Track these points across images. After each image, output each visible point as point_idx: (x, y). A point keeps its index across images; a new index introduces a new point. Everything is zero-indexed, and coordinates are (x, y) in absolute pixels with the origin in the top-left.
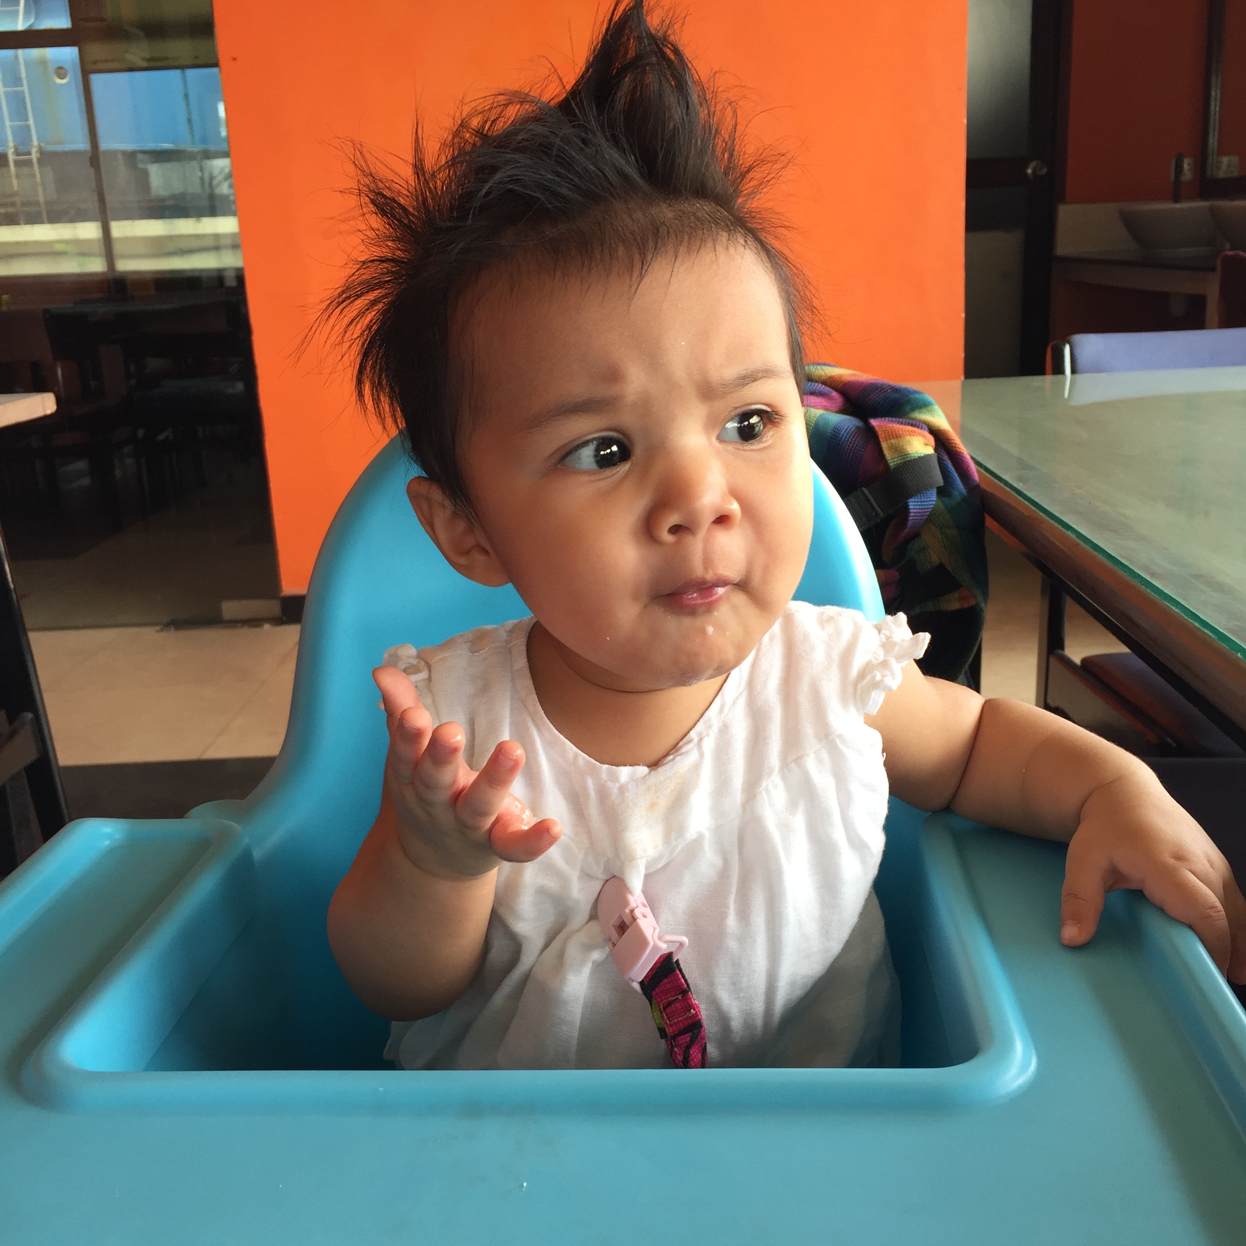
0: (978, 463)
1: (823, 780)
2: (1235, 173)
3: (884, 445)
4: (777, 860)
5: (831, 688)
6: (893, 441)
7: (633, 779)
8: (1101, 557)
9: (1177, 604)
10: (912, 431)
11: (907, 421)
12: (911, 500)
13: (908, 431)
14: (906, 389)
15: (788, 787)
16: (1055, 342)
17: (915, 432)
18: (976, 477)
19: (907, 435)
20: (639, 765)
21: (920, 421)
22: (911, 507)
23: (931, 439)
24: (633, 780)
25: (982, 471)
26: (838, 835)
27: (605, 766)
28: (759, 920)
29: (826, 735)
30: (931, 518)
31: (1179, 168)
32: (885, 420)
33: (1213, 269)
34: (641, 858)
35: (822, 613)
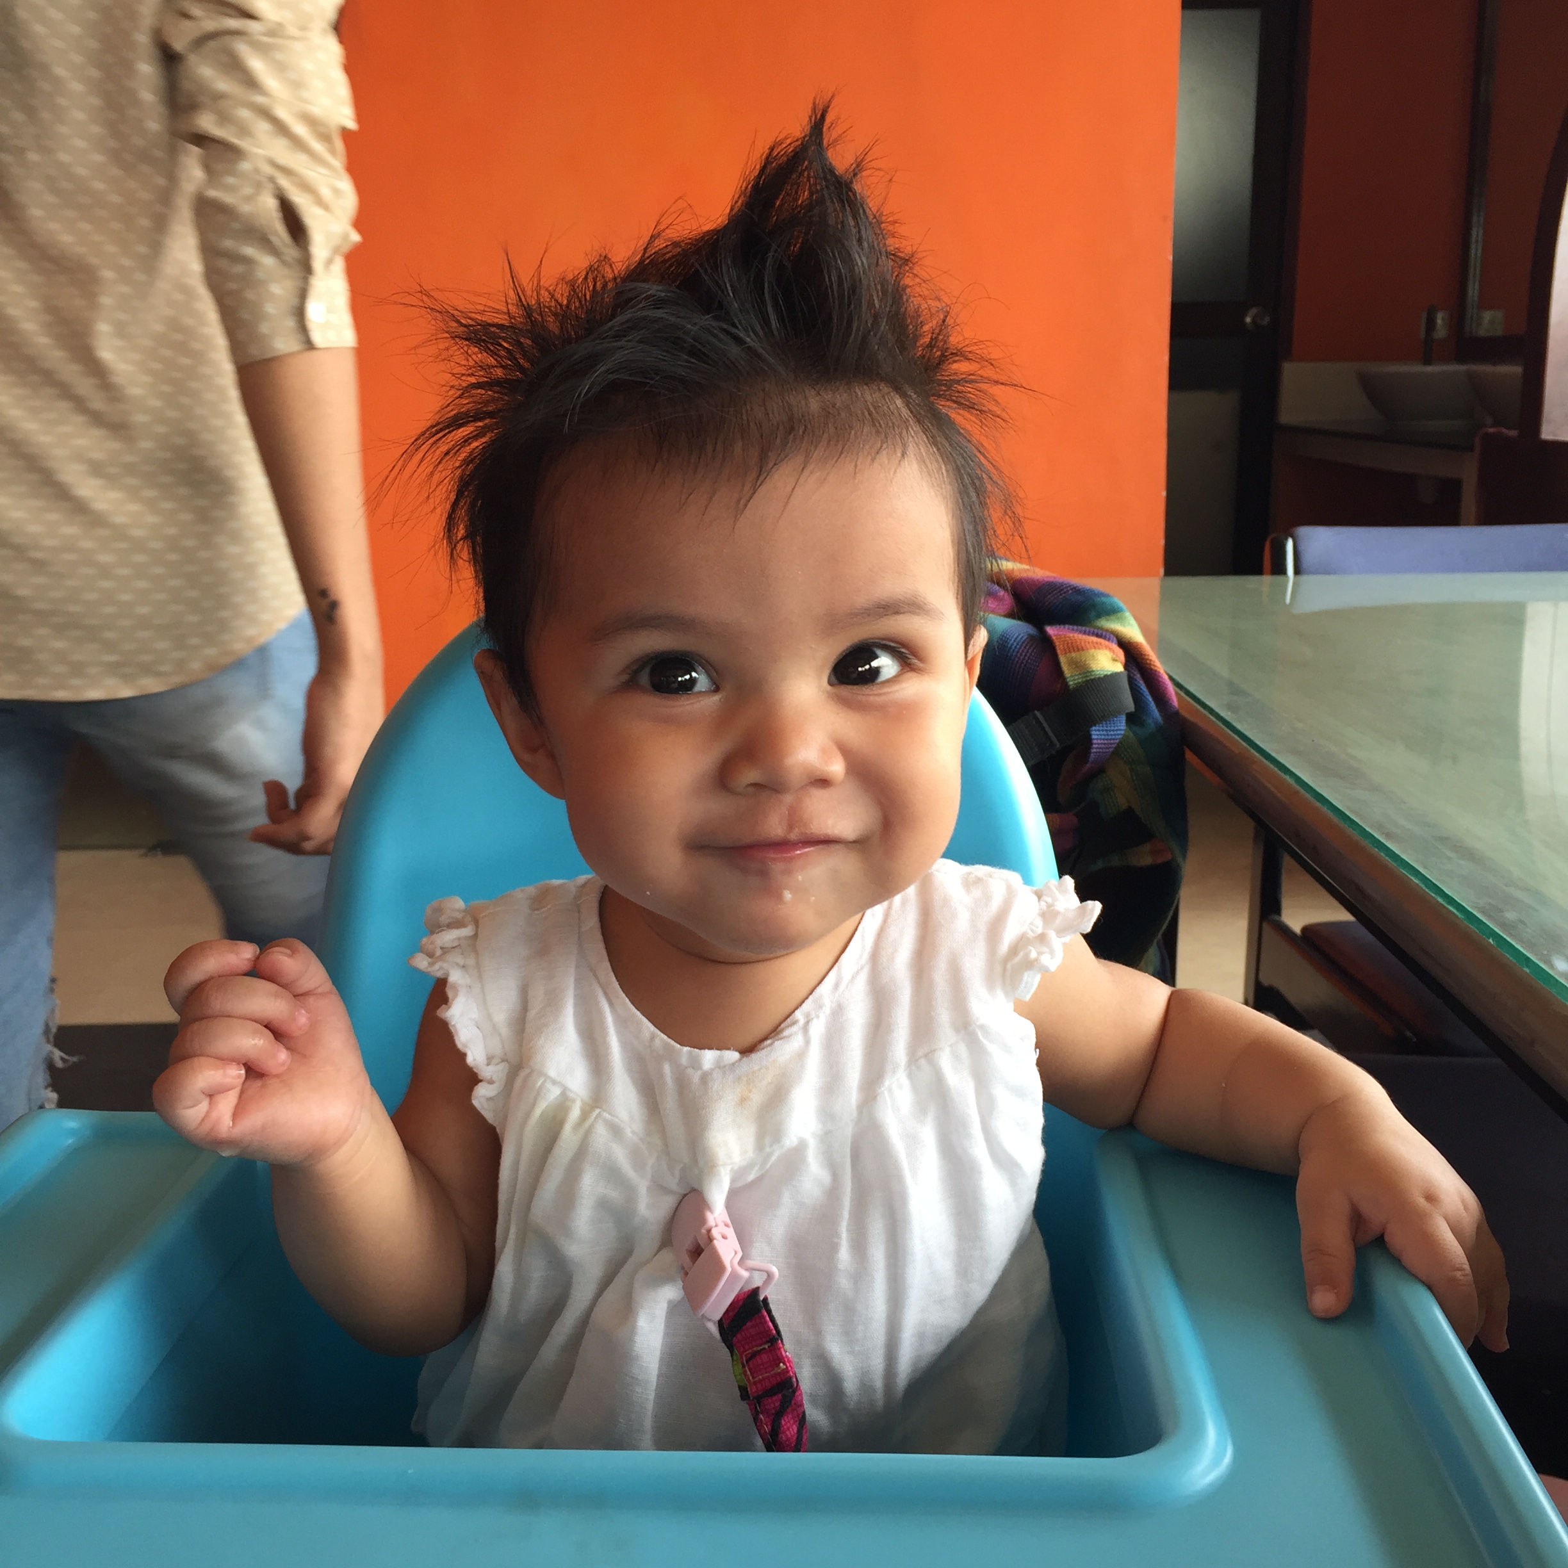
0: (1178, 685)
1: (959, 1081)
2: (1499, 332)
3: (1063, 659)
4: (900, 1178)
5: (974, 965)
6: (1073, 655)
7: (719, 1066)
8: (1325, 809)
9: (1417, 873)
10: (1097, 643)
11: (1092, 630)
12: (1094, 728)
13: (1093, 642)
14: (1091, 591)
15: (915, 1088)
16: (1274, 535)
17: (1101, 644)
18: (1175, 702)
19: (1091, 648)
20: (729, 1049)
21: (1107, 631)
22: (1094, 737)
23: (1121, 654)
24: (719, 1067)
25: (1182, 694)
26: (979, 1150)
27: (686, 1049)
28: (878, 1254)
29: (965, 1025)
30: (1119, 751)
31: (1431, 324)
32: (1064, 628)
33: (1471, 449)
34: (725, 1165)
35: (969, 874)
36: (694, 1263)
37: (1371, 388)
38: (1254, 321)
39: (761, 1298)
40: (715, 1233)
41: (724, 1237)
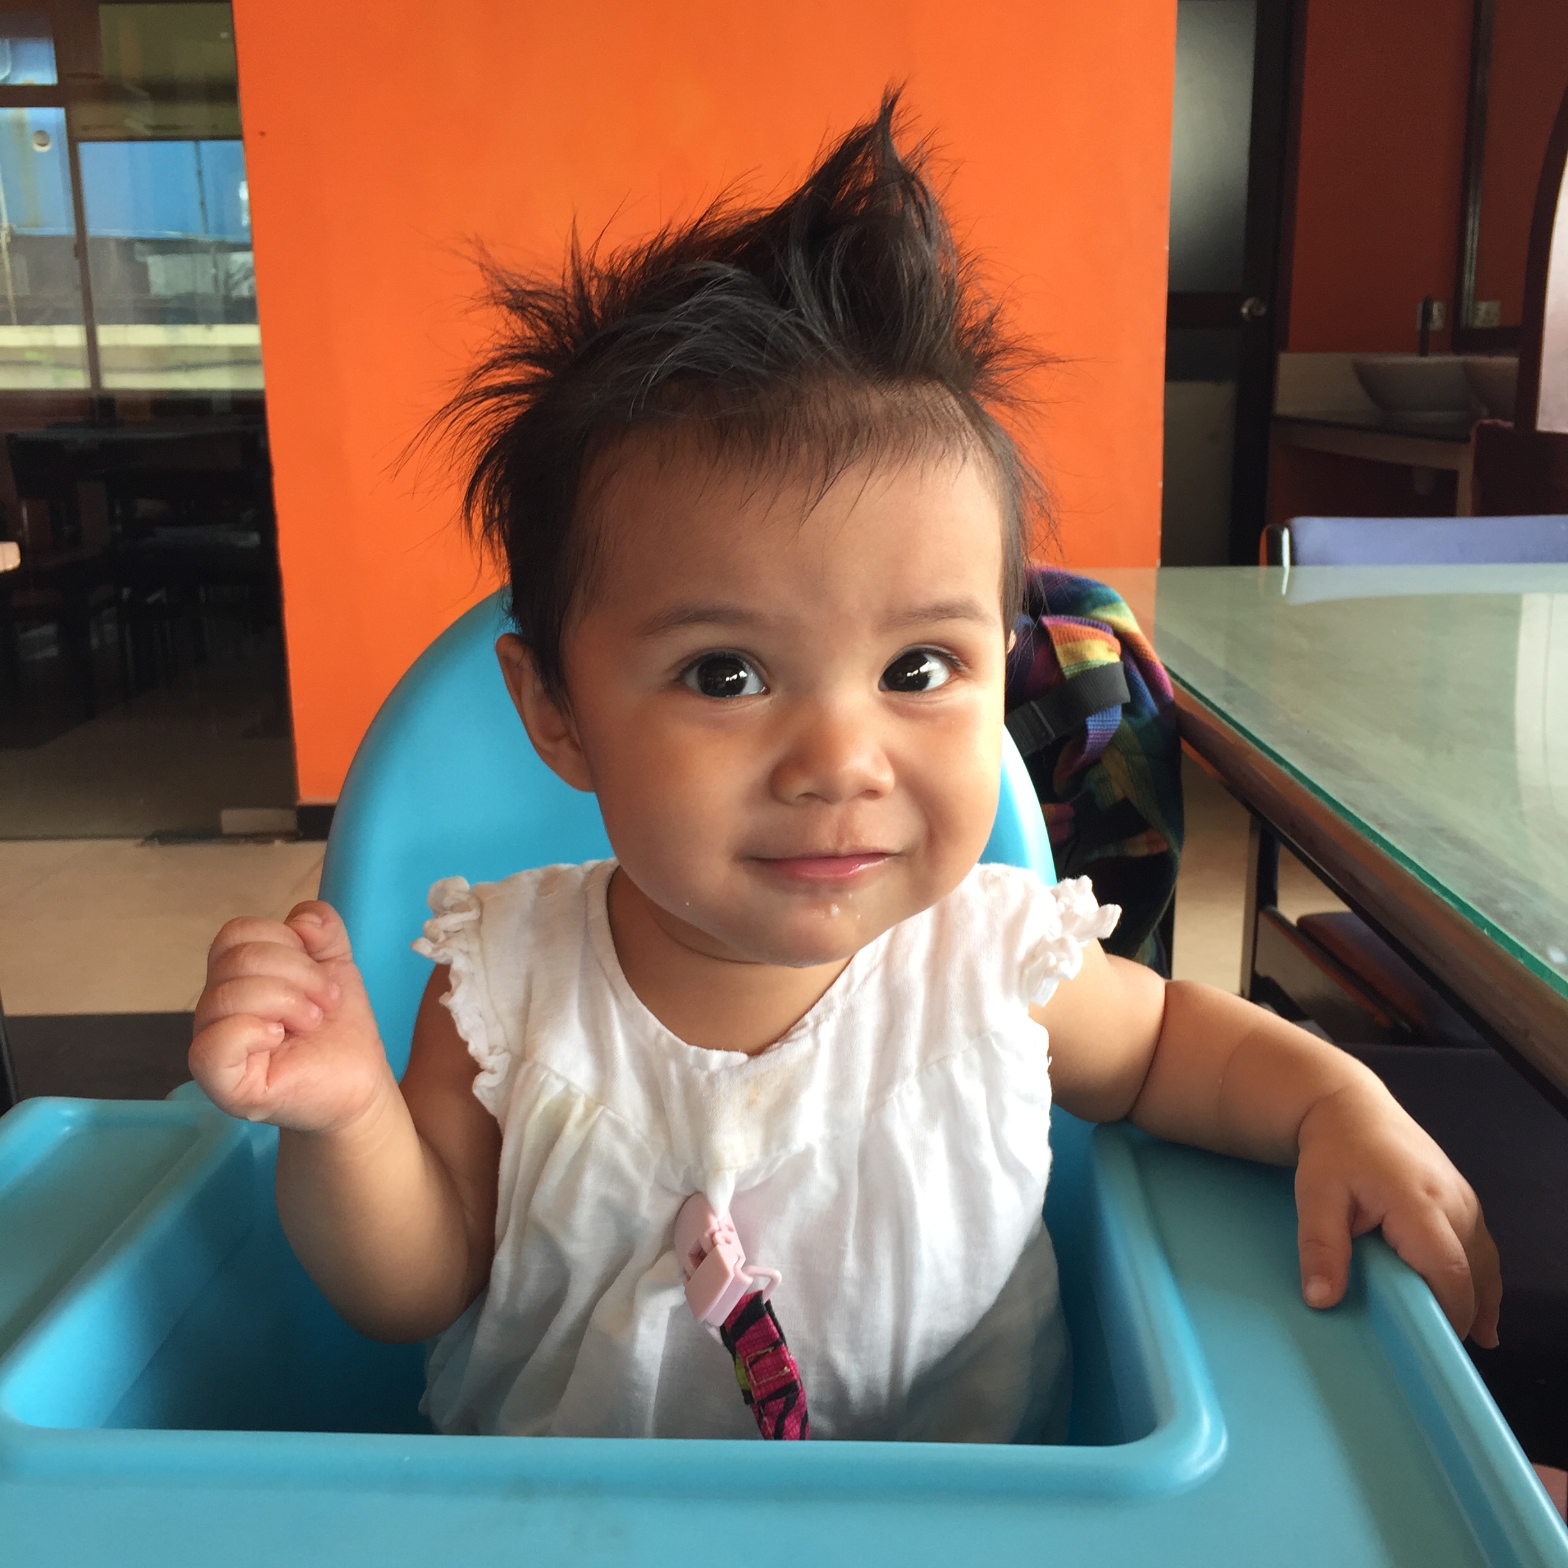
0: (1174, 676)
2: (1496, 323)
3: (1059, 650)
4: (908, 1186)
6: (1069, 645)
7: (726, 1066)
10: (1093, 633)
11: (1088, 620)
12: (1090, 718)
13: (1089, 633)
14: (1087, 581)
15: (926, 1094)
16: (1269, 526)
17: (1097, 634)
18: (1171, 693)
19: (1087, 639)
20: (736, 1050)
21: (1103, 621)
22: (1089, 727)
23: (1117, 644)
24: (726, 1068)
25: (1178, 684)
26: (988, 1157)
27: (693, 1048)
28: (884, 1262)
29: (978, 1031)
30: (1115, 741)
31: (1427, 315)
32: (1060, 618)
33: (1467, 440)
34: (731, 1168)
35: (986, 872)
36: (696, 1269)
37: (1366, 377)
38: (1250, 310)
39: (764, 1302)
40: (718, 1237)
41: (728, 1242)
